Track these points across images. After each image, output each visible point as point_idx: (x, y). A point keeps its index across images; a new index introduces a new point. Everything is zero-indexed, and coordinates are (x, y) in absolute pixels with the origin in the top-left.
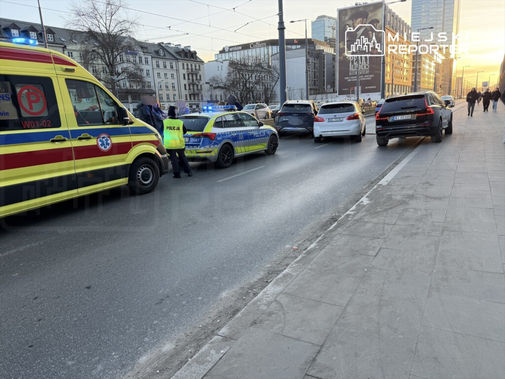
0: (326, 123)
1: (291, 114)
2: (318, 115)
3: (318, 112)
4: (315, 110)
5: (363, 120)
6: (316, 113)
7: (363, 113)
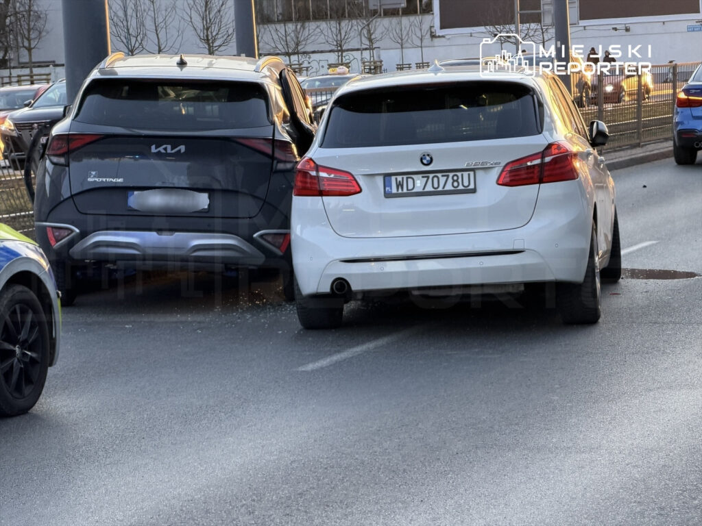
0: (368, 200)
1: (136, 145)
2: (315, 152)
3: (319, 130)
4: (294, 121)
5: (601, 187)
6: (304, 139)
7: (597, 140)
